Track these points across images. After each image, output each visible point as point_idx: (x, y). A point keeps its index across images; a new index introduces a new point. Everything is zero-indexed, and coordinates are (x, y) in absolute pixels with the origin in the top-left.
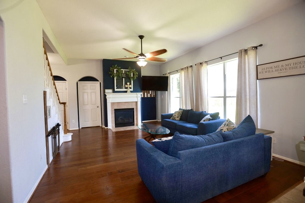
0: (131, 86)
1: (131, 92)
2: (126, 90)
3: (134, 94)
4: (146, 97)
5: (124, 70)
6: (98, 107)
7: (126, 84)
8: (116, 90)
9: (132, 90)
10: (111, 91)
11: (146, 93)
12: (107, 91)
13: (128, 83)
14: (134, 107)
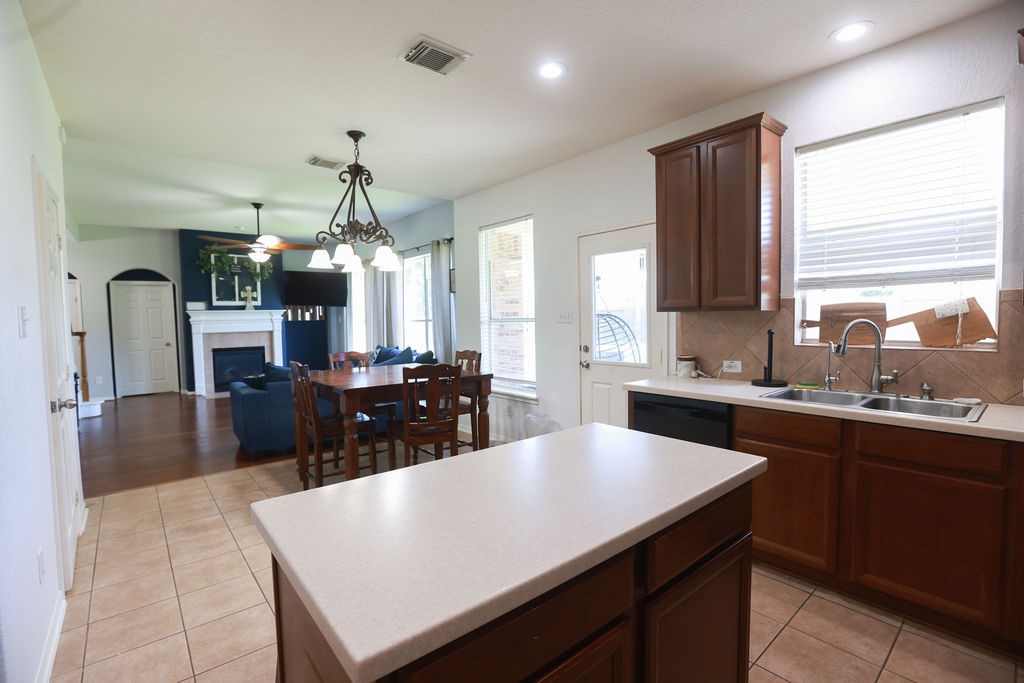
0: (255, 295)
1: (256, 308)
2: (242, 303)
3: (265, 314)
4: (300, 319)
5: (236, 256)
6: (168, 345)
7: (242, 288)
8: (215, 303)
9: (259, 303)
10: (201, 305)
11: (299, 311)
12: (191, 306)
13: (249, 288)
14: (264, 343)
